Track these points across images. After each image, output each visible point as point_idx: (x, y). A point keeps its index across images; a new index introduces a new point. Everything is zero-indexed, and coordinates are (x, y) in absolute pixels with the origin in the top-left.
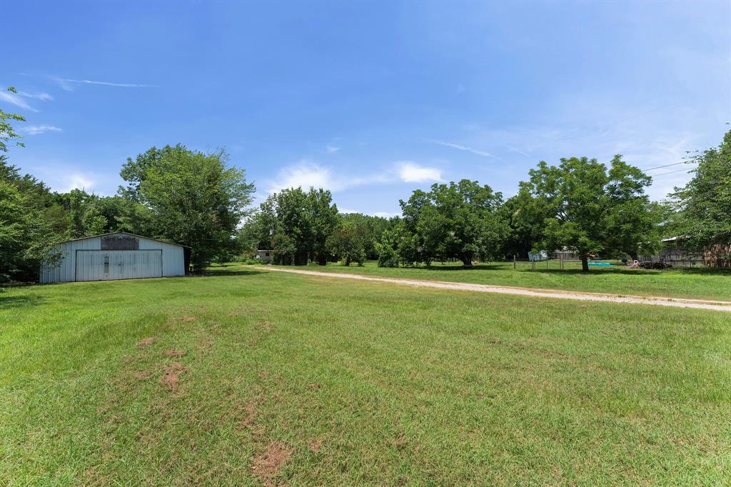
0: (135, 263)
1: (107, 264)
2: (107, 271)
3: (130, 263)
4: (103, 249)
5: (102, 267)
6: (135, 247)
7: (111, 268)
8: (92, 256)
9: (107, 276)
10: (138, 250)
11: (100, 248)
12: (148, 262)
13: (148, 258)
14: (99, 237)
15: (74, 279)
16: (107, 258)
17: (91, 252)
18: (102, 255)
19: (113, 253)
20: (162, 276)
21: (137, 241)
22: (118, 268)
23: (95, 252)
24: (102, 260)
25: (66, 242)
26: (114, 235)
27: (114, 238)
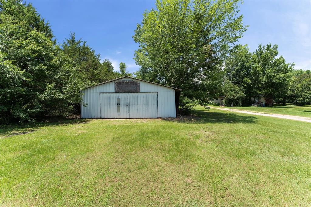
0: (137, 105)
1: (119, 104)
2: (119, 110)
3: (134, 105)
4: (116, 92)
6: (137, 91)
9: (119, 114)
10: (139, 92)
11: (114, 92)
12: (147, 104)
13: (147, 100)
14: (113, 82)
15: (99, 117)
16: (118, 99)
17: (108, 95)
18: (116, 97)
19: (122, 95)
20: (158, 117)
21: (139, 84)
22: (126, 109)
23: (111, 94)
24: (115, 101)
25: (93, 86)
26: (123, 79)
27: (123, 82)
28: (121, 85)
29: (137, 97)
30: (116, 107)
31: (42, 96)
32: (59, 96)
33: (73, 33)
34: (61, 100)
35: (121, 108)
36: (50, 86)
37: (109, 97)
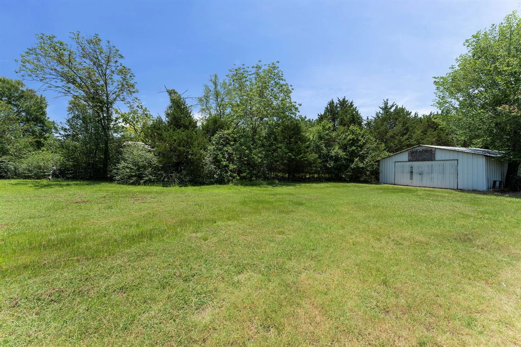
0: (432, 173)
1: (412, 172)
2: (411, 178)
3: (428, 173)
4: (409, 161)
6: (432, 159)
9: (412, 182)
10: (434, 160)
11: (407, 160)
12: (443, 172)
13: (443, 169)
14: (407, 152)
15: (393, 183)
16: (412, 167)
17: (402, 163)
18: (409, 166)
19: (416, 164)
20: (457, 189)
21: (434, 152)
22: (419, 177)
23: (405, 163)
24: (408, 169)
25: (389, 156)
26: (417, 148)
27: (416, 151)
28: (415, 154)
29: (432, 165)
30: (409, 175)
31: (352, 166)
32: (361, 165)
33: (385, 100)
34: (363, 168)
35: (414, 176)
36: (356, 160)
37: (403, 166)
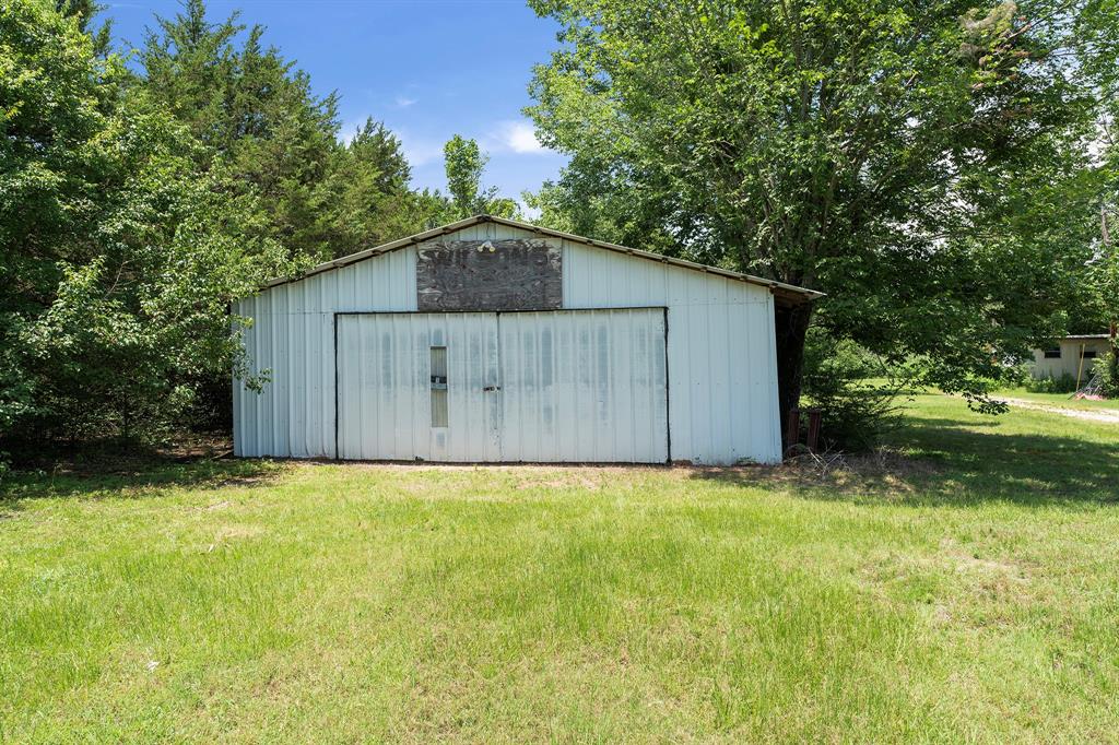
0: (548, 382)
1: (439, 380)
2: (439, 416)
3: (529, 382)
4: (425, 309)
5: (424, 394)
6: (545, 300)
7: (455, 399)
8: (387, 339)
9: (441, 438)
10: (557, 308)
11: (413, 307)
13: (603, 356)
14: (411, 251)
15: (329, 449)
16: (439, 349)
17: (382, 324)
18: (423, 338)
19: (460, 330)
20: (669, 461)
21: (555, 263)
22: (481, 405)
23: (399, 321)
24: (421, 363)
25: (299, 273)
26: (464, 236)
27: (466, 253)
28: (454, 268)
29: (547, 337)
31: (39, 334)
34: (134, 354)
36: (76, 278)
37: (386, 343)
